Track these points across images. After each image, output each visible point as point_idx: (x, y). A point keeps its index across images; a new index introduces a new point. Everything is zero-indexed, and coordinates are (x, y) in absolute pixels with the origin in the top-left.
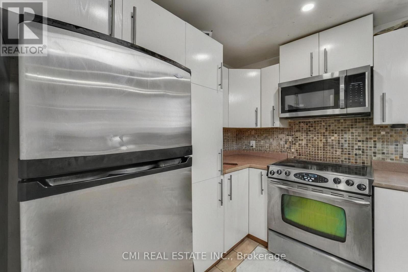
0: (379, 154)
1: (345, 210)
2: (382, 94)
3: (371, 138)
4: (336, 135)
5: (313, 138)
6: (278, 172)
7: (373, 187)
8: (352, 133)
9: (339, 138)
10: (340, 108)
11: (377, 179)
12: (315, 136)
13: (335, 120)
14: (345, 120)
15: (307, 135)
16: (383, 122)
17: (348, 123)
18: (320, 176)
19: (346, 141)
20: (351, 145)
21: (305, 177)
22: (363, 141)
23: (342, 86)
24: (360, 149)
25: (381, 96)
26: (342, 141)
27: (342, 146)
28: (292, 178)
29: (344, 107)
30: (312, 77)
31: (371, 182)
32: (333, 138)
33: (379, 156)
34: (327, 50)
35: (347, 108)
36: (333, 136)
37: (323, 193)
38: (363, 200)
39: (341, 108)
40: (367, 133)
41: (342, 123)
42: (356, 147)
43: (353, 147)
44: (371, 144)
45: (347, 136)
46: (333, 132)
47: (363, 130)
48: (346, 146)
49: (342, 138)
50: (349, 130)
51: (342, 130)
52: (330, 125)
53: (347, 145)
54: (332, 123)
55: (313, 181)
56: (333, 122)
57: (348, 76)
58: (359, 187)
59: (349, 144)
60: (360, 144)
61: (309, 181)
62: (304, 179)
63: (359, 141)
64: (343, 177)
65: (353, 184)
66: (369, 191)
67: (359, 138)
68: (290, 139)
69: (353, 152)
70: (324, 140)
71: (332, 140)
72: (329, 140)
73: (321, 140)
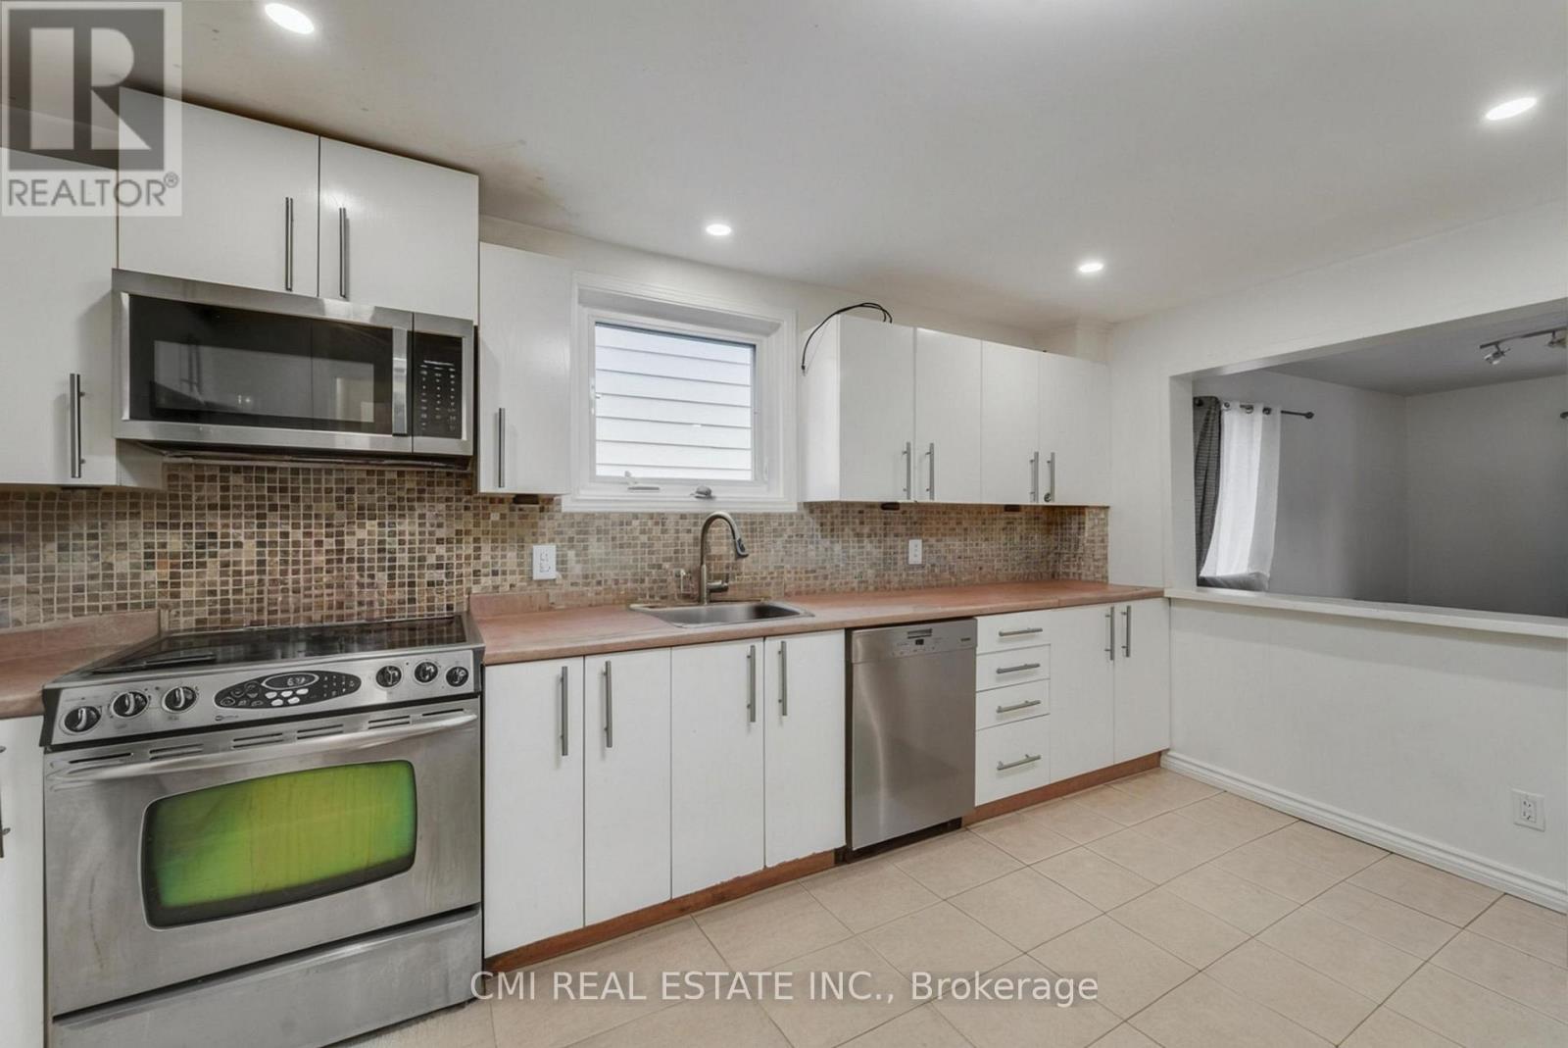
0: (486, 575)
1: (414, 765)
2: (498, 411)
3: (468, 532)
4: (372, 525)
5: (285, 535)
6: (121, 706)
7: (482, 668)
8: (422, 516)
9: (381, 534)
10: (394, 432)
11: (491, 644)
12: (296, 526)
13: (369, 472)
14: (400, 474)
15: (261, 526)
16: (500, 486)
17: (410, 483)
18: (329, 674)
19: (402, 542)
20: (417, 555)
21: (270, 695)
22: (449, 541)
23: (400, 362)
24: (439, 567)
25: (496, 415)
26: (392, 543)
27: (393, 560)
28: (205, 711)
29: (406, 432)
30: (288, 296)
31: (479, 654)
32: (362, 534)
33: (487, 581)
34: (348, 216)
35: (413, 436)
36: (362, 526)
37: (341, 732)
38: (461, 712)
39: (395, 435)
40: (459, 517)
41: (392, 482)
42: (432, 560)
43: (422, 559)
44: (467, 549)
45: (407, 526)
46: (363, 513)
47: (448, 508)
48: (403, 558)
49: (392, 534)
50: (412, 508)
51: (392, 507)
52: (353, 488)
53: (406, 555)
54: (361, 481)
55: (304, 700)
56: (364, 476)
57: (418, 333)
58: (452, 677)
59: (411, 551)
60: (441, 550)
61: (286, 704)
62: (268, 704)
63: (440, 541)
64: (407, 660)
65: (433, 676)
66: (476, 682)
67: (441, 533)
68: (175, 542)
69: (421, 576)
70: (330, 543)
71: (361, 542)
72: (350, 543)
73: (319, 543)
